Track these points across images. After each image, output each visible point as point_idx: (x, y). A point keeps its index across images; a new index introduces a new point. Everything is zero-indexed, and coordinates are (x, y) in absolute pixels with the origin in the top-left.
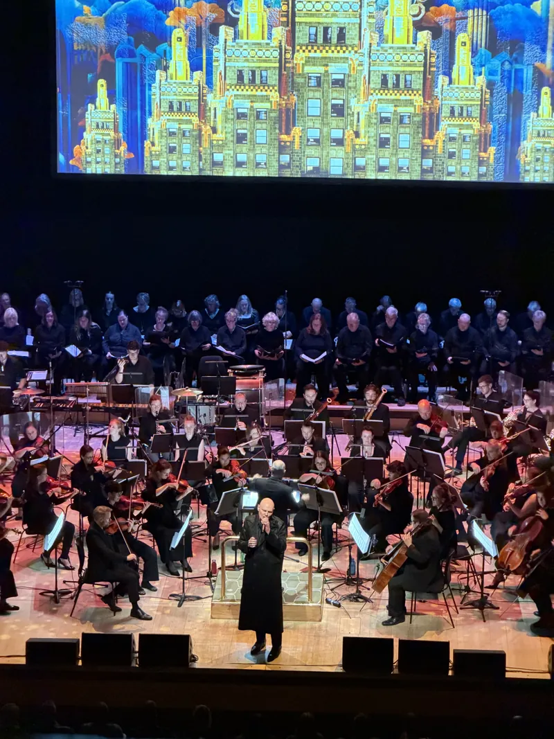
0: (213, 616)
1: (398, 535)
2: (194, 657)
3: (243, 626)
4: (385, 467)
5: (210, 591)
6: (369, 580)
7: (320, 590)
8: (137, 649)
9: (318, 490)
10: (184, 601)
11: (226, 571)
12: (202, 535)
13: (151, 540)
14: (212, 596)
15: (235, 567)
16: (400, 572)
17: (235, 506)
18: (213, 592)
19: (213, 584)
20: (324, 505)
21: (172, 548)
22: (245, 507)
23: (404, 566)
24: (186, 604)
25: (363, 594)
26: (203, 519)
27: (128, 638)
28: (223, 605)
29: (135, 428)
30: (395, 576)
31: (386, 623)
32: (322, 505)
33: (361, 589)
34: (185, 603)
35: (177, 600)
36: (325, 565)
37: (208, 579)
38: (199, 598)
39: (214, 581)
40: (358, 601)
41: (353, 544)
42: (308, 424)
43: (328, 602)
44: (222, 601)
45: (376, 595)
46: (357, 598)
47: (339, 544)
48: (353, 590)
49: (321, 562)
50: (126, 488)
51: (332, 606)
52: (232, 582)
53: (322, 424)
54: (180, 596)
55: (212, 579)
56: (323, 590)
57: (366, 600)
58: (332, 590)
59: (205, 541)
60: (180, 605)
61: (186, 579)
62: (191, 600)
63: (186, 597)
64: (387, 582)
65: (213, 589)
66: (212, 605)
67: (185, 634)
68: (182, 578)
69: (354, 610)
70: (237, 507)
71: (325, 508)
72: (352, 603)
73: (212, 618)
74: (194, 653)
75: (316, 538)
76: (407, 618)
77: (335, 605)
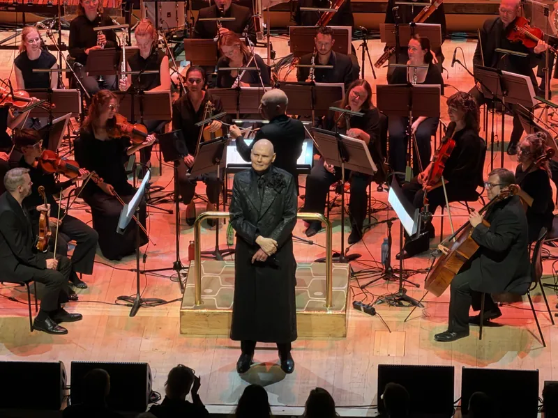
0: (184, 331)
2: (154, 395)
4: (443, 101)
5: (179, 290)
6: (418, 272)
7: (344, 289)
8: (68, 383)
9: (341, 138)
10: (139, 306)
11: (203, 262)
12: (165, 201)
13: (87, 211)
14: (182, 299)
15: (218, 254)
17: (215, 162)
18: (183, 293)
19: (183, 279)
20: (351, 161)
21: (122, 230)
22: (229, 165)
24: (142, 312)
25: (408, 294)
26: (166, 179)
27: (56, 368)
28: (198, 314)
29: (62, 31)
31: (441, 338)
32: (347, 160)
33: (406, 285)
34: (141, 310)
35: (128, 305)
36: (353, 249)
37: (175, 272)
38: (161, 302)
39: (185, 275)
40: (401, 305)
41: (394, 219)
42: (326, 32)
43: (357, 306)
44: (196, 308)
45: (431, 296)
46: (400, 300)
47: (372, 215)
48: (393, 288)
49: (346, 245)
50: (50, 135)
51: (362, 313)
52: (212, 279)
53: (347, 30)
54: (133, 299)
55: (182, 271)
56: (350, 288)
57: (414, 303)
58: (362, 288)
59: (171, 212)
60: (133, 314)
61: (143, 272)
62: (151, 306)
63: (141, 301)
65: (182, 288)
66: (182, 314)
67: (141, 361)
68: (136, 270)
69: (397, 319)
70: (219, 163)
71: (353, 166)
72: (391, 307)
73: (181, 333)
74: (154, 388)
75: (338, 206)
77: (366, 311)
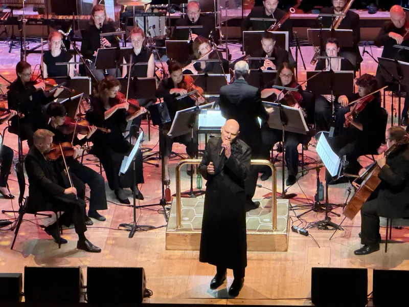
0: (169, 247)
1: (370, 156)
2: (148, 292)
3: (204, 258)
5: (164, 220)
6: (339, 206)
7: (285, 217)
8: (85, 284)
9: (282, 107)
10: (135, 231)
11: (182, 199)
12: (153, 159)
13: (97, 165)
14: (167, 226)
15: (192, 193)
16: (373, 196)
17: (190, 127)
18: (167, 221)
19: (167, 212)
20: (290, 125)
21: (122, 174)
22: (200, 128)
23: (377, 189)
24: (138, 235)
25: (332, 221)
26: (154, 142)
27: (76, 271)
28: (179, 235)
30: (369, 200)
31: (359, 253)
32: (286, 124)
33: (330, 215)
34: (136, 233)
35: (127, 230)
36: (291, 190)
37: (161, 207)
38: (151, 228)
39: (168, 209)
40: (326, 229)
41: (322, 166)
42: (269, 36)
43: (294, 230)
44: (177, 230)
45: (348, 221)
46: (326, 225)
47: (305, 167)
50: (71, 106)
51: (299, 235)
52: (189, 210)
53: (284, 35)
54: (131, 226)
55: (166, 206)
56: (289, 217)
57: (336, 227)
58: (298, 217)
59: (157, 166)
60: (131, 236)
61: (137, 207)
62: (143, 230)
63: (137, 227)
64: (360, 207)
65: (167, 217)
66: (167, 234)
67: (138, 266)
68: (132, 206)
69: (323, 239)
70: (192, 127)
71: (290, 127)
72: (320, 230)
73: (167, 249)
74: (148, 287)
75: (279, 161)
76: (382, 246)
77: (302, 233)
